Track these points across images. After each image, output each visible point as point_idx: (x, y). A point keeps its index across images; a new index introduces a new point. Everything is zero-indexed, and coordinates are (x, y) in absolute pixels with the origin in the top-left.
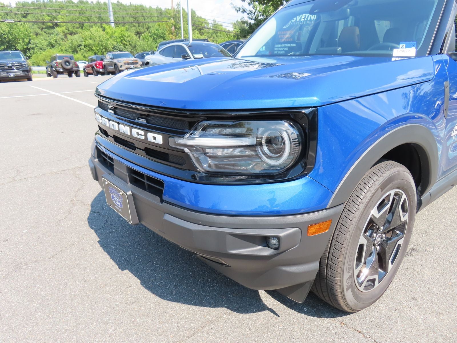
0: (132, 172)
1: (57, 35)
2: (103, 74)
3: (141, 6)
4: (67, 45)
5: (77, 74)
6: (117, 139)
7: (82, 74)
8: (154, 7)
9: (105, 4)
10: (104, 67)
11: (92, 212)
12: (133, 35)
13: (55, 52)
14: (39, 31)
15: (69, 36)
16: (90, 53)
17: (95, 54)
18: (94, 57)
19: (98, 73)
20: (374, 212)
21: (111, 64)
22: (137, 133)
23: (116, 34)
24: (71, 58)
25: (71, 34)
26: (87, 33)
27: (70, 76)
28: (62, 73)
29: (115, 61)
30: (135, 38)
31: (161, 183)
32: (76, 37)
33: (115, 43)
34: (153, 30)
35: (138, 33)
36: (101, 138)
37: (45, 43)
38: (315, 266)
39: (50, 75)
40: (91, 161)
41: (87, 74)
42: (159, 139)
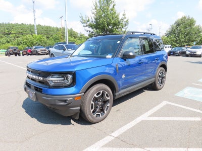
0: (35, 87)
1: (11, 38)
2: (31, 55)
3: (49, 26)
4: (15, 42)
5: (19, 55)
6: (32, 79)
7: (21, 55)
8: (55, 27)
9: (33, 25)
10: (31, 52)
11: (23, 104)
12: (45, 38)
13: (10, 45)
14: (3, 36)
15: (16, 38)
16: (25, 45)
17: (28, 46)
18: (27, 48)
19: (29, 54)
20: (95, 95)
21: (34, 51)
22: (37, 77)
23: (38, 38)
24: (17, 48)
25: (17, 37)
26: (25, 37)
27: (16, 55)
28: (12, 54)
29: (36, 49)
30: (46, 39)
31: (42, 89)
32: (20, 39)
33: (37, 41)
34: (54, 36)
35: (47, 38)
36: (28, 79)
37: (5, 41)
38: (79, 108)
39: (6, 55)
40: (24, 86)
41: (24, 55)
42: (42, 79)
